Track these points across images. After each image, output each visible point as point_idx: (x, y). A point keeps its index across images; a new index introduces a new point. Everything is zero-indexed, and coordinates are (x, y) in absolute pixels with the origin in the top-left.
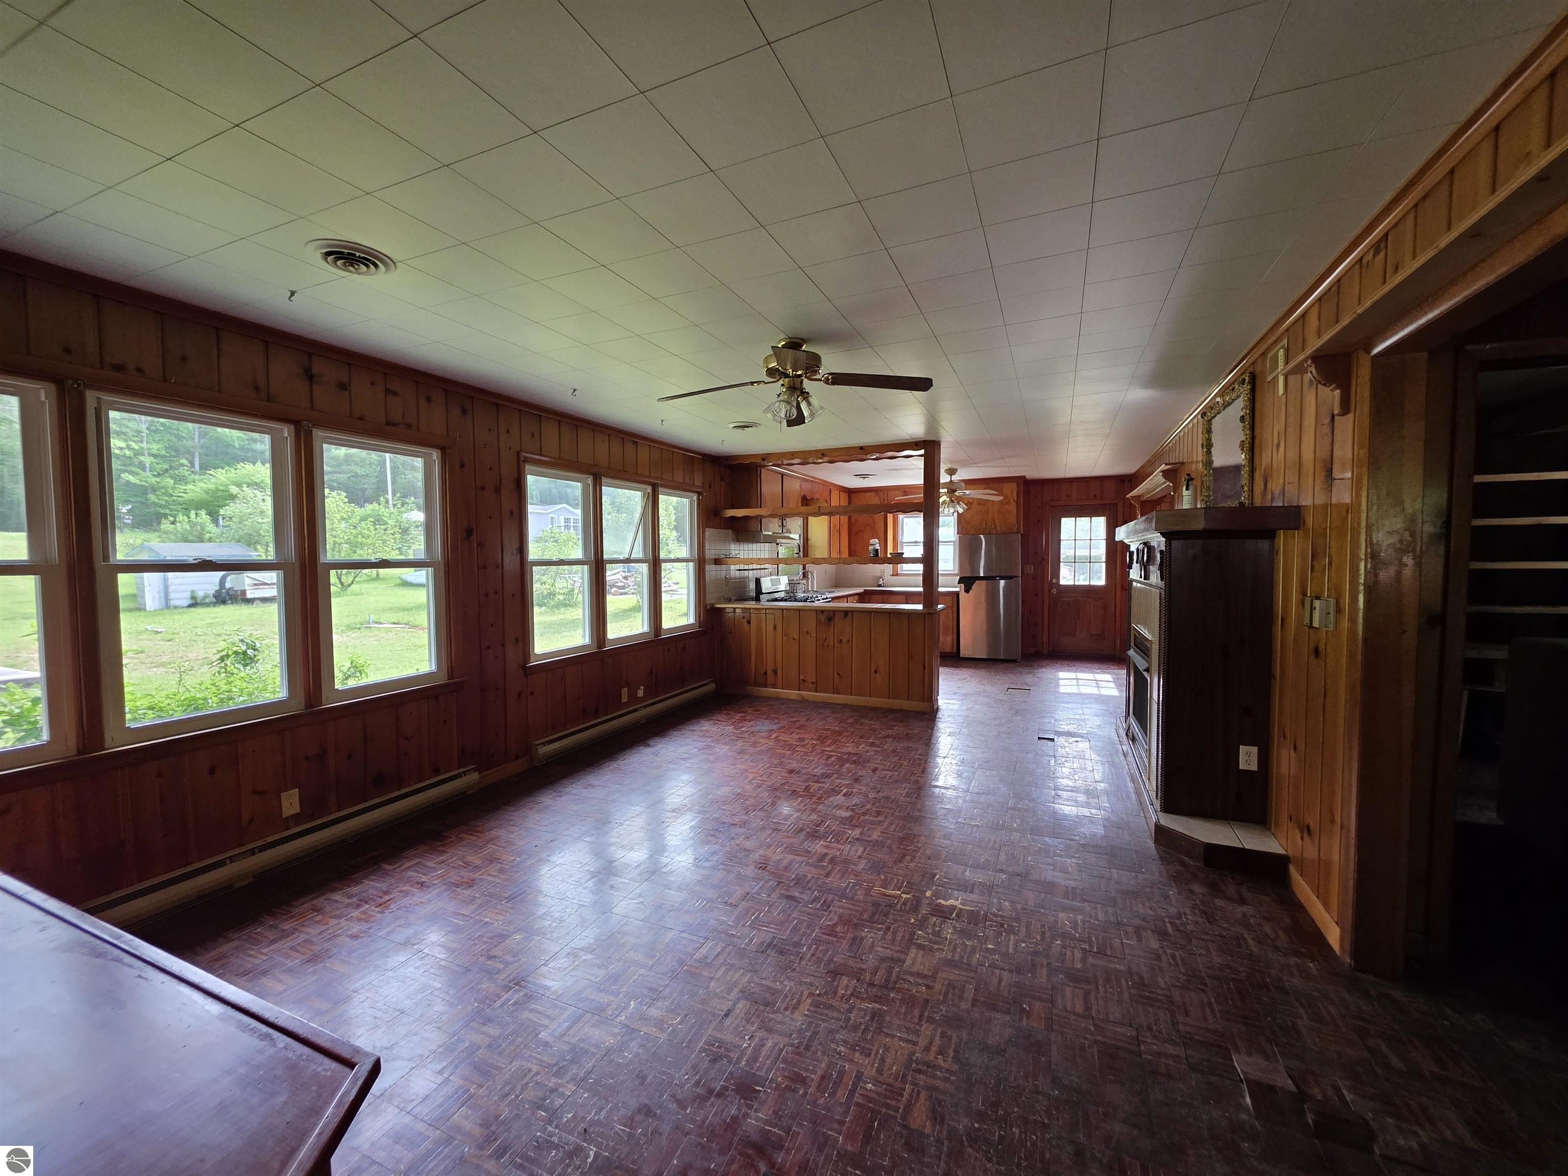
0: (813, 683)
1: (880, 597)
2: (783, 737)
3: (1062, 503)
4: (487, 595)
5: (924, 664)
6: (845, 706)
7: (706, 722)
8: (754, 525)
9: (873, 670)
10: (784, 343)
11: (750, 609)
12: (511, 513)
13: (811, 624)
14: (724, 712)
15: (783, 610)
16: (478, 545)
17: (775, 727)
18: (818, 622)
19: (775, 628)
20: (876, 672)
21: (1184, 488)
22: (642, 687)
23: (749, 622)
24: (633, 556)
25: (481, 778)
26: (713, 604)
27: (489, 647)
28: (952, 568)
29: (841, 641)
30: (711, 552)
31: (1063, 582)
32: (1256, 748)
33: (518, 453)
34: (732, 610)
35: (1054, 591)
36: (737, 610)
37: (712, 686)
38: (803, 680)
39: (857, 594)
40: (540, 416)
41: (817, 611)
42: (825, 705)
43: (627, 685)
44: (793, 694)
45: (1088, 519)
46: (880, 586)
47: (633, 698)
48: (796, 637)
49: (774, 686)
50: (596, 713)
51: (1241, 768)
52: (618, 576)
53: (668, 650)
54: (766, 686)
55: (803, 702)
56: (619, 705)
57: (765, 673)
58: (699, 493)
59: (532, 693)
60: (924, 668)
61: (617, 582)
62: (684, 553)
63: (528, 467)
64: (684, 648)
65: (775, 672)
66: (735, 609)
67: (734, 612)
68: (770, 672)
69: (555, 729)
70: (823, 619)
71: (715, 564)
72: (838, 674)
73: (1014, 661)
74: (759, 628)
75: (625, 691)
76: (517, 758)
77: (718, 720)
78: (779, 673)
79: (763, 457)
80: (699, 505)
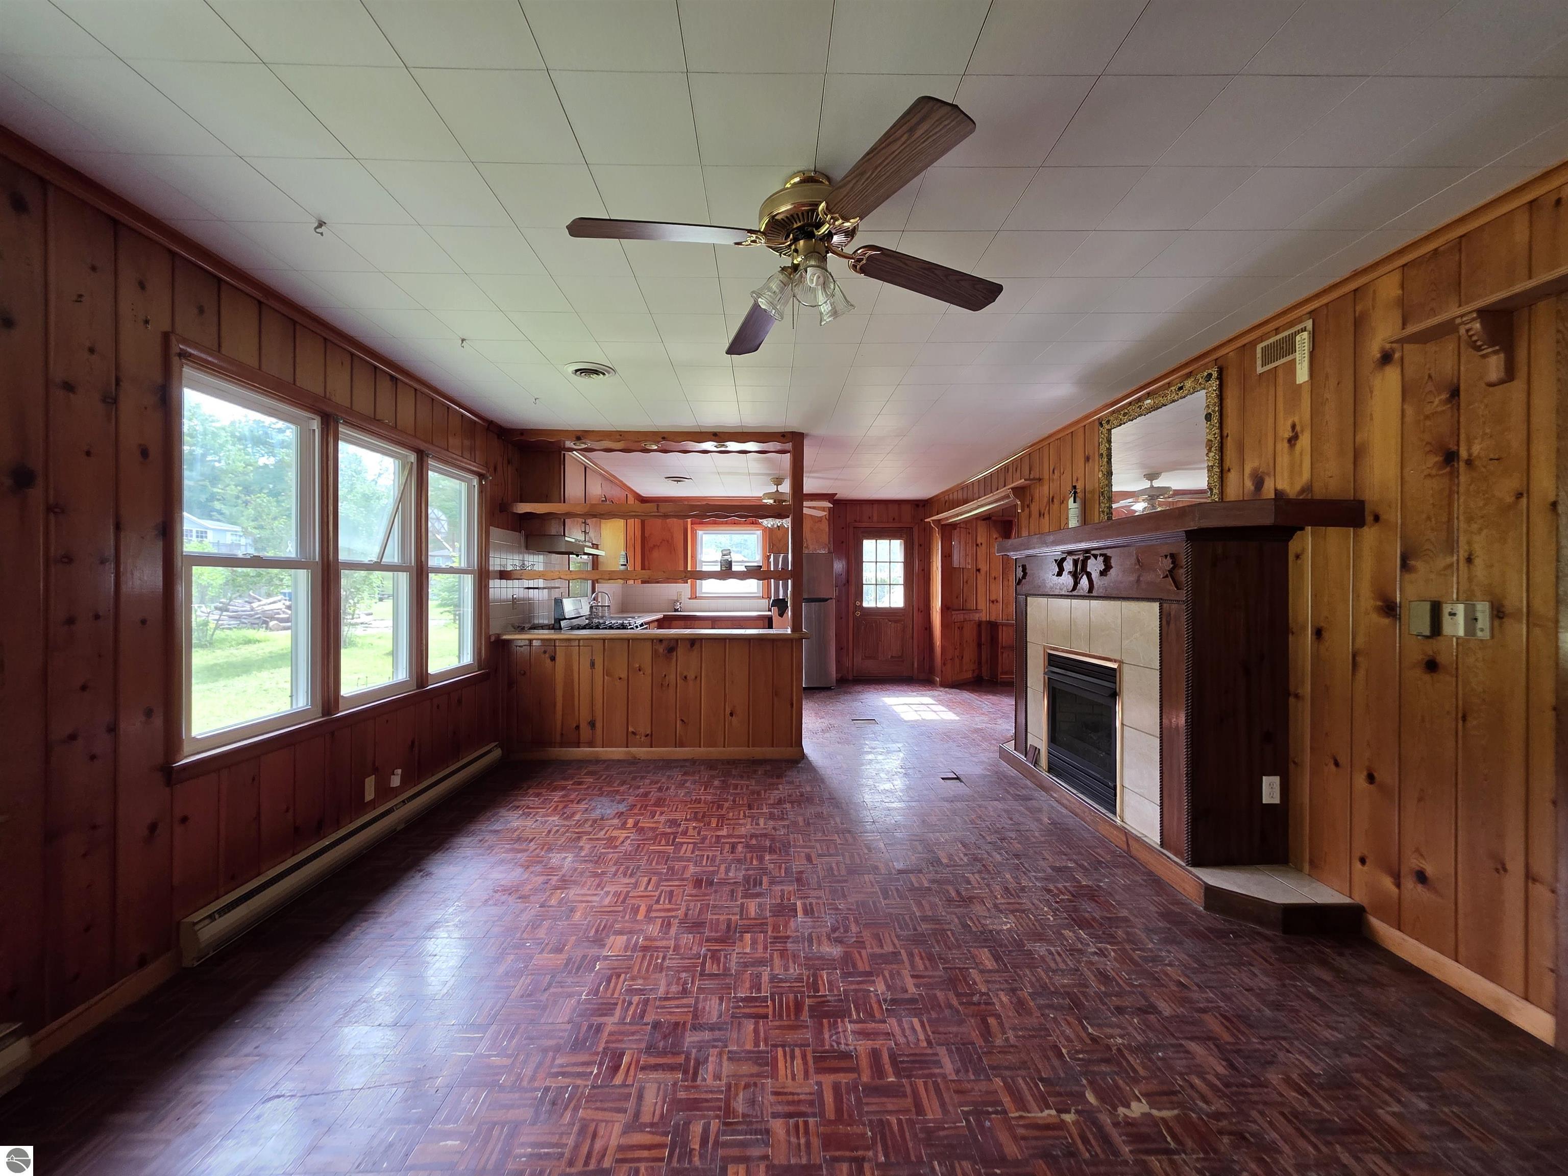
0: (647, 735)
1: (682, 623)
2: (646, 823)
3: (864, 525)
4: (71, 621)
5: (792, 700)
6: (693, 762)
7: (510, 813)
8: (554, 528)
9: (728, 711)
10: (797, 179)
11: (555, 640)
12: (144, 453)
13: (645, 657)
14: (531, 791)
15: (604, 640)
16: (49, 509)
17: (622, 808)
18: (655, 653)
19: (593, 665)
20: (731, 714)
21: (1072, 500)
22: (399, 771)
23: (553, 659)
24: (386, 560)
25: (33, 1045)
26: (498, 635)
27: (72, 737)
28: (756, 591)
29: (686, 677)
30: (497, 562)
31: (865, 604)
32: (1278, 778)
33: (166, 338)
34: (527, 642)
35: (858, 614)
36: (535, 643)
37: (498, 753)
38: (633, 733)
39: (657, 620)
40: (220, 280)
41: (652, 640)
42: (667, 764)
43: (375, 770)
44: (617, 752)
45: (888, 541)
46: (676, 610)
47: (385, 792)
48: (624, 675)
49: (591, 744)
50: (319, 831)
51: (1264, 802)
52: (279, 605)
53: (438, 707)
54: (578, 745)
55: (634, 762)
56: (362, 806)
57: (578, 727)
58: (481, 476)
59: (184, 820)
60: (792, 705)
61: (279, 614)
62: (459, 561)
63: (188, 372)
64: (459, 701)
65: (592, 724)
66: (531, 641)
67: (530, 645)
68: (584, 726)
69: (235, 880)
70: (661, 650)
71: (501, 579)
72: (682, 720)
73: (828, 689)
74: (569, 668)
75: (370, 783)
76: (142, 962)
77: (528, 807)
78: (599, 725)
79: (579, 434)
80: (481, 492)
